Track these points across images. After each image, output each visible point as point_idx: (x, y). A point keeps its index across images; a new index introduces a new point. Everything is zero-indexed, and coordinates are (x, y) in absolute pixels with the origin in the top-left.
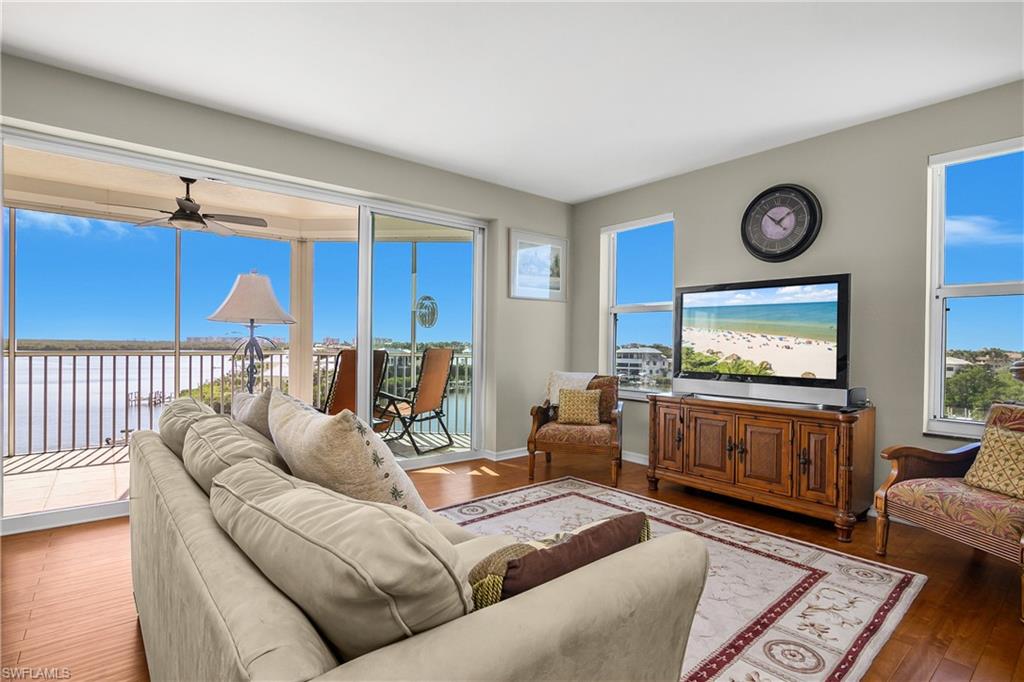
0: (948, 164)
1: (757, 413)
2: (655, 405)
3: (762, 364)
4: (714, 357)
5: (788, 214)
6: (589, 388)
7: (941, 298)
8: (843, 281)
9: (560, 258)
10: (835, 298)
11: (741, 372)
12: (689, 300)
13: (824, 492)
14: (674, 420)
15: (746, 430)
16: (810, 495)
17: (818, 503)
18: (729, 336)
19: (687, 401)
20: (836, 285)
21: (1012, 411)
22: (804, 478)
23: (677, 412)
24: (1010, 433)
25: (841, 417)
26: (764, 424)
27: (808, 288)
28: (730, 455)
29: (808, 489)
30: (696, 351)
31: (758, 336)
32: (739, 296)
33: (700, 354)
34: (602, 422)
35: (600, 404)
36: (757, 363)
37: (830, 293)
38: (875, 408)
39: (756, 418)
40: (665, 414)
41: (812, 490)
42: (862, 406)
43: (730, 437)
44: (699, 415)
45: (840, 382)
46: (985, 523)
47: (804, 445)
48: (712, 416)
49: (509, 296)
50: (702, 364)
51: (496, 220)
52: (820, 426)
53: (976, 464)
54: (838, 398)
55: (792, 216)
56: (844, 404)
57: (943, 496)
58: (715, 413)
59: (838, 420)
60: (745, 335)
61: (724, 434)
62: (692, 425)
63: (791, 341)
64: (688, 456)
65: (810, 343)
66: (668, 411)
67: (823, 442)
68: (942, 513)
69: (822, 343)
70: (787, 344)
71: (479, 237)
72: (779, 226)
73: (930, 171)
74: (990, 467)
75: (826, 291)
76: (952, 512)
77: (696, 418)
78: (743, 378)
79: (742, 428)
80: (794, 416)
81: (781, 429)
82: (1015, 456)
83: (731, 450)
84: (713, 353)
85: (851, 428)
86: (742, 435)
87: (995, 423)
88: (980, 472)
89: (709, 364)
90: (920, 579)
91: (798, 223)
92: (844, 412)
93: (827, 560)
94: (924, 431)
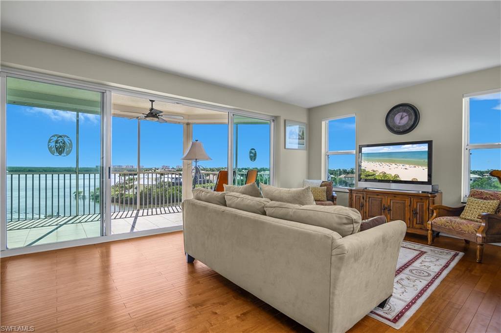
0: (471, 97)
1: (395, 195)
2: (351, 192)
3: (395, 175)
4: (375, 173)
5: (406, 116)
6: (321, 186)
7: (468, 150)
8: (430, 143)
9: (304, 132)
10: (427, 149)
11: (386, 179)
12: (364, 150)
13: (423, 224)
14: (360, 199)
15: (390, 202)
16: (418, 226)
17: (421, 229)
18: (381, 164)
19: (365, 190)
20: (427, 144)
21: (477, 192)
22: (415, 220)
23: (361, 195)
24: (476, 199)
25: (430, 195)
26: (398, 199)
27: (415, 145)
28: (384, 212)
29: (417, 224)
30: (367, 170)
31: (394, 164)
32: (385, 149)
33: (368, 171)
34: (328, 200)
35: (327, 192)
36: (393, 175)
37: (425, 148)
38: (442, 193)
39: (395, 197)
40: (356, 196)
41: (419, 224)
42: (437, 192)
43: (384, 205)
44: (370, 196)
45: (429, 182)
46: (465, 229)
47: (415, 207)
48: (376, 196)
49: (285, 148)
50: (369, 176)
51: (279, 117)
52: (421, 199)
53: (464, 211)
54: (428, 188)
55: (407, 117)
56: (430, 191)
57: (451, 221)
58: (378, 195)
59: (429, 197)
60: (388, 164)
61: (381, 203)
62: (368, 200)
63: (407, 166)
64: (366, 213)
65: (415, 167)
66: (357, 195)
67: (422, 205)
68: (451, 227)
69: (420, 167)
70: (406, 167)
71: (272, 124)
72: (401, 120)
73: (463, 99)
74: (469, 211)
75: (422, 147)
76: (454, 227)
77: (369, 197)
78: (388, 181)
79: (389, 201)
80: (411, 196)
81: (405, 201)
82: (477, 207)
83: (384, 210)
84: (374, 171)
85: (434, 200)
86: (389, 204)
87: (471, 196)
88: (465, 213)
89: (372, 175)
90: (461, 254)
91: (410, 119)
92: (430, 194)
93: (425, 248)
94: (462, 201)
